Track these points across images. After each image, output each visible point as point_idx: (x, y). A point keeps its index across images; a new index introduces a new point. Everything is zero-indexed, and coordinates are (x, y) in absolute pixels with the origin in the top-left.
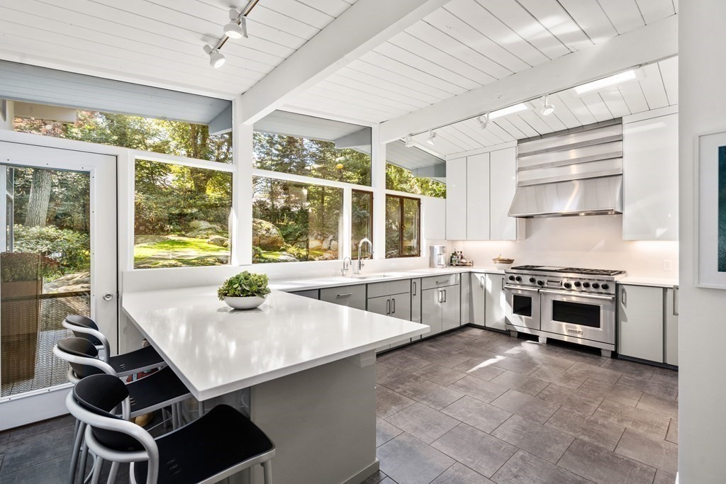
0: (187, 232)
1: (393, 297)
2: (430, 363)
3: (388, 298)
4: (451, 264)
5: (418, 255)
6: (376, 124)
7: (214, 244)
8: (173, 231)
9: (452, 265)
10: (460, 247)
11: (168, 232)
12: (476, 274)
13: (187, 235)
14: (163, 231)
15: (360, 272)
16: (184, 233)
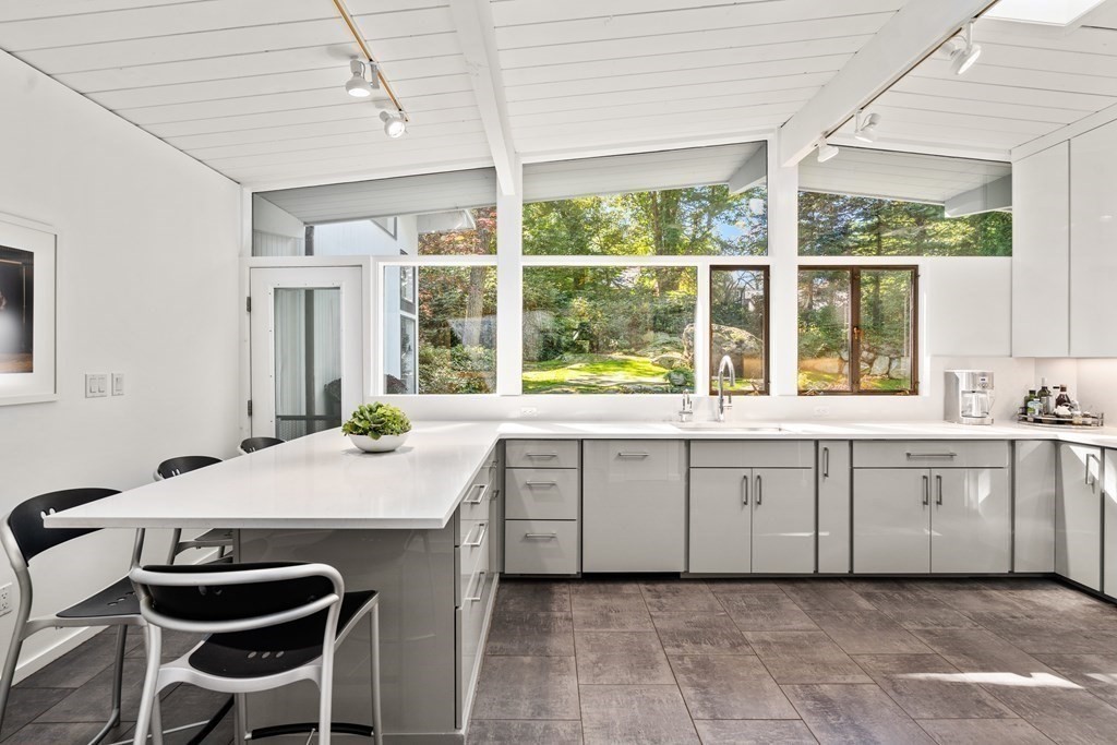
0: (637, 349)
1: (757, 472)
2: (813, 626)
3: (746, 472)
4: (1024, 415)
5: (914, 392)
6: (772, 131)
7: (660, 365)
8: (619, 348)
9: (1026, 419)
10: (1063, 375)
11: (613, 349)
12: (1073, 447)
13: (638, 353)
14: (609, 348)
15: (722, 417)
16: (633, 350)
